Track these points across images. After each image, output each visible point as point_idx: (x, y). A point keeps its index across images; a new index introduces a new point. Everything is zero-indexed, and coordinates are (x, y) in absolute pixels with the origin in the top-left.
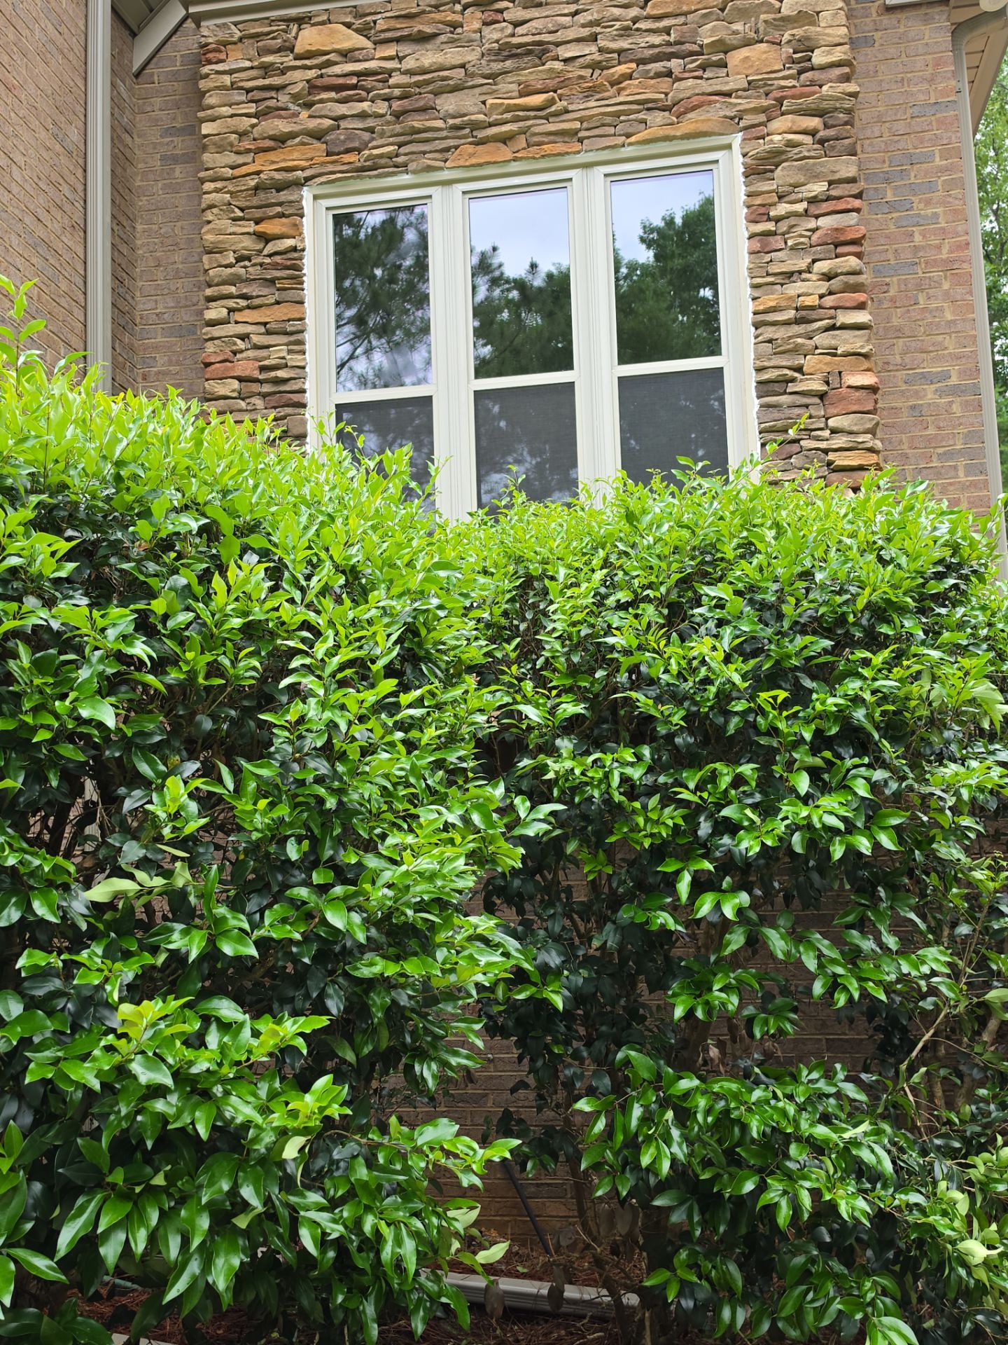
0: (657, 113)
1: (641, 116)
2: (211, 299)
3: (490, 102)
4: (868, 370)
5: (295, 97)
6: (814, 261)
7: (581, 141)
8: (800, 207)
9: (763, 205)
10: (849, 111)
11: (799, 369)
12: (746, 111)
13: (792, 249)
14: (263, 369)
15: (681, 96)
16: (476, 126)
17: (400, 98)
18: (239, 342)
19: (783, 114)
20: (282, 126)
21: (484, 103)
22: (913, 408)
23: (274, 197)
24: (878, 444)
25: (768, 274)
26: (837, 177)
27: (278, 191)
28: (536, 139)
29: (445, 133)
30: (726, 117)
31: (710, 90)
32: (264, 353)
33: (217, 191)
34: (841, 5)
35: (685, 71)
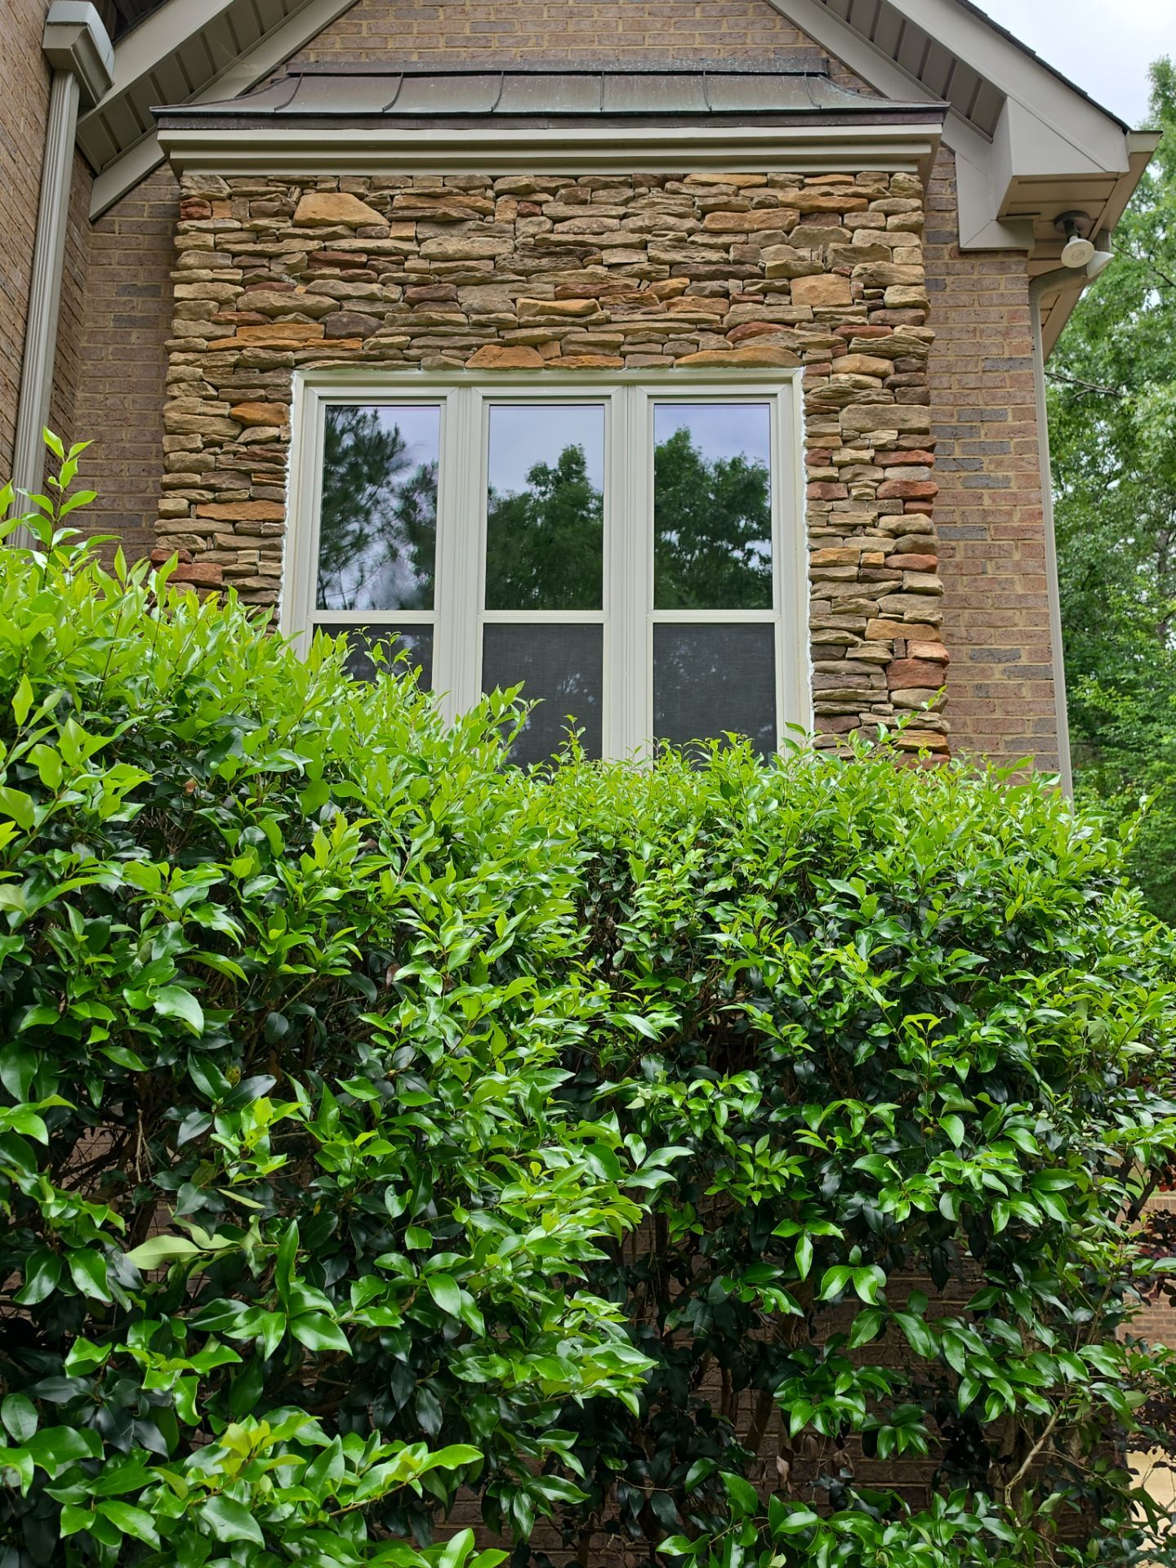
0: (711, 335)
1: (693, 336)
2: (169, 487)
3: (521, 300)
4: (937, 641)
5: (291, 269)
6: (880, 515)
7: (623, 355)
8: (866, 455)
9: (826, 448)
10: (922, 357)
11: (860, 633)
12: (810, 344)
13: (856, 499)
14: (227, 574)
15: (739, 320)
16: (503, 325)
17: (416, 284)
18: (199, 540)
19: (850, 352)
20: (274, 299)
21: (514, 301)
22: (979, 687)
23: (257, 377)
24: (947, 726)
25: (829, 525)
26: (908, 426)
27: (263, 371)
28: (573, 348)
29: (466, 329)
30: (788, 348)
31: (771, 317)
32: (230, 556)
33: (187, 363)
34: (917, 242)
35: (743, 294)
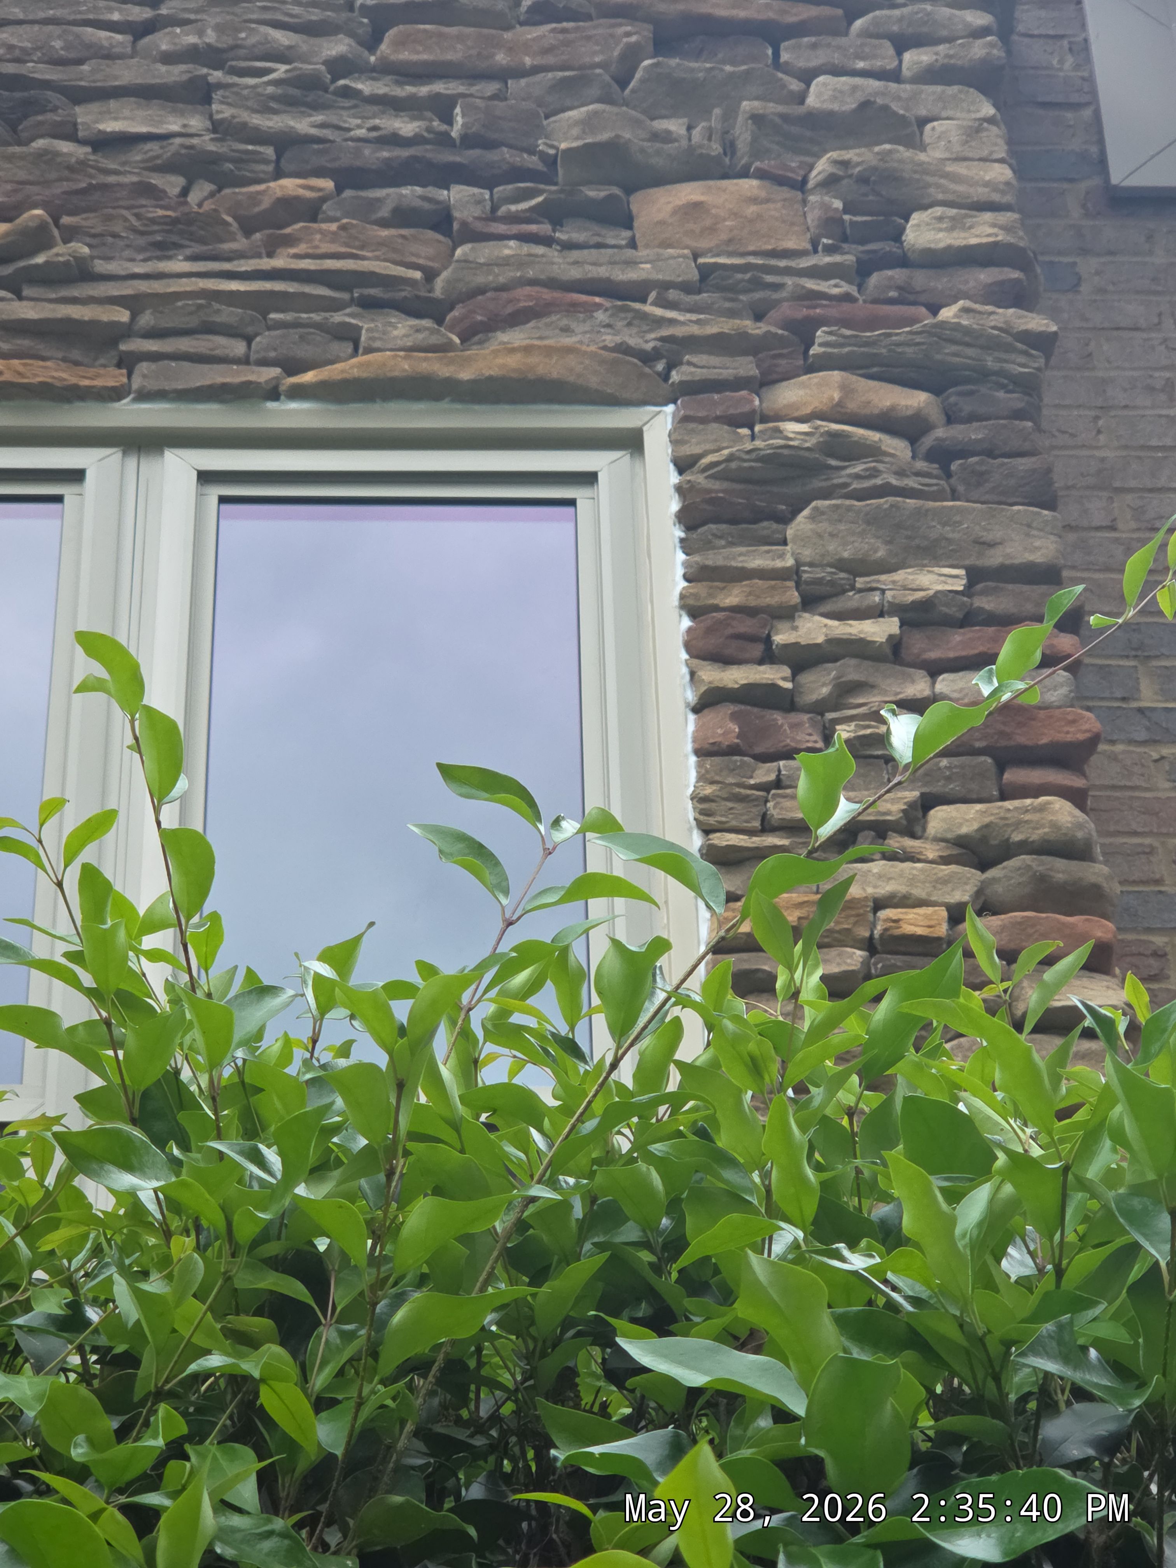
0: (395, 317)
1: (338, 318)
6: (930, 802)
7: (127, 362)
8: (877, 632)
9: (750, 612)
12: (692, 343)
15: (481, 279)
19: (810, 369)
26: (994, 558)
30: (624, 349)
31: (575, 273)
35: (492, 216)
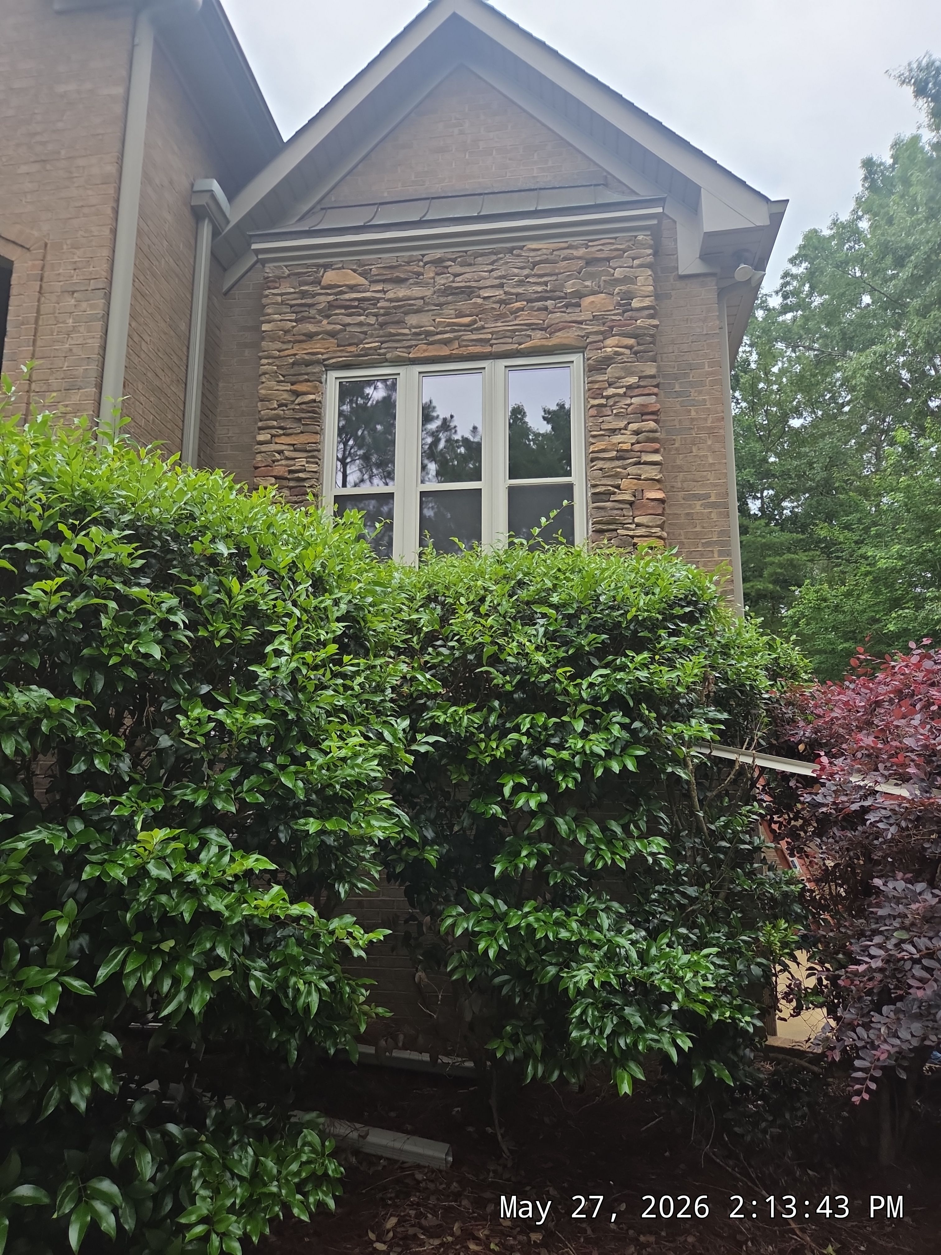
0: (538, 331)
1: (528, 333)
2: (261, 429)
3: (438, 320)
4: (659, 489)
5: (320, 312)
6: (629, 423)
7: (491, 345)
8: (622, 391)
9: (599, 389)
10: (652, 336)
11: (618, 487)
12: (591, 333)
13: (616, 415)
14: (290, 472)
15: (553, 322)
16: (428, 334)
17: (383, 315)
18: (277, 455)
19: (613, 336)
20: (312, 328)
21: (434, 320)
22: (688, 514)
23: (303, 369)
24: (665, 534)
25: (601, 430)
26: (644, 374)
27: (307, 366)
28: (464, 343)
29: (409, 337)
31: (570, 319)
32: (292, 462)
33: (269, 364)
34: (650, 273)
35: (555, 308)
